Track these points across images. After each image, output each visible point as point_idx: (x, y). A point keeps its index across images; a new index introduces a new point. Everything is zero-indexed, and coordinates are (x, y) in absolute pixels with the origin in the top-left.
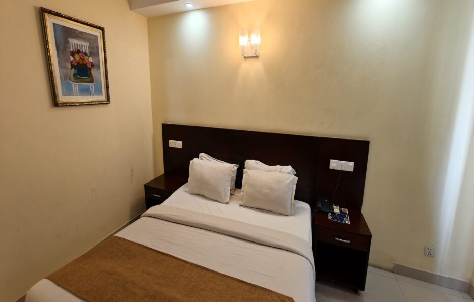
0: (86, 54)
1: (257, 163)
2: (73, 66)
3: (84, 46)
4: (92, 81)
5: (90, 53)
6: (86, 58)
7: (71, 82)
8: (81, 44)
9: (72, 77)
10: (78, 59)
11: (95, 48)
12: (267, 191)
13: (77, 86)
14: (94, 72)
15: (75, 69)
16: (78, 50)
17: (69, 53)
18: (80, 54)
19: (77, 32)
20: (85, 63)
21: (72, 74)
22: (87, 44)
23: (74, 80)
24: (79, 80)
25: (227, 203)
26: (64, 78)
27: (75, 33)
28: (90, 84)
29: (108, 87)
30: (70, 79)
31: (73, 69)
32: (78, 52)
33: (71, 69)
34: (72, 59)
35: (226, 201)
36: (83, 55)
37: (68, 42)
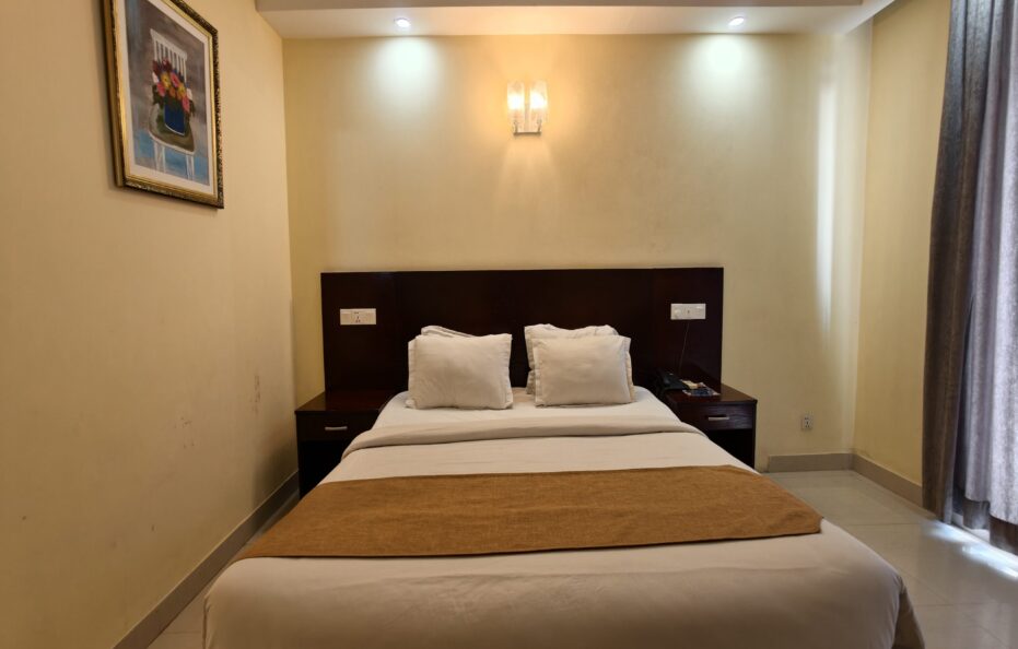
0: (182, 79)
1: (548, 329)
2: (157, 99)
3: (179, 59)
4: (190, 147)
5: (189, 78)
6: (181, 87)
7: (151, 135)
8: (173, 51)
9: (155, 124)
10: (167, 84)
11: (199, 70)
12: (587, 366)
13: (163, 149)
14: (194, 124)
15: (161, 106)
16: (168, 62)
17: (151, 64)
18: (172, 74)
19: (166, 20)
20: (179, 98)
21: (155, 117)
22: (183, 55)
23: (158, 133)
24: (168, 135)
25: (509, 408)
26: (140, 120)
27: (164, 22)
28: (187, 152)
29: (219, 170)
30: (151, 128)
31: (157, 106)
32: (168, 68)
33: (154, 103)
34: (156, 80)
35: (508, 404)
36: (177, 78)
37: (148, 38)
